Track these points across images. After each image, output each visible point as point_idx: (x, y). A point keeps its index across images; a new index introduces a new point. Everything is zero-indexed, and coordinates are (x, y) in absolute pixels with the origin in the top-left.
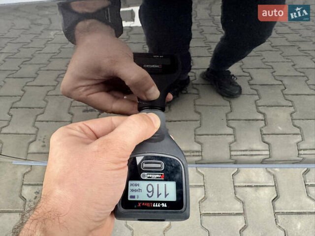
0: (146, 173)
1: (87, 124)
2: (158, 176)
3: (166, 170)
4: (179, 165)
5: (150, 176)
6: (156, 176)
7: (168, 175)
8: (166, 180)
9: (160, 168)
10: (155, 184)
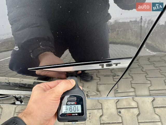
0: (69, 102)
1: (48, 84)
2: (74, 103)
3: (77, 100)
4: (82, 98)
5: (71, 103)
6: (73, 103)
7: (78, 102)
8: (77, 104)
9: (74, 100)
10: (73, 106)
